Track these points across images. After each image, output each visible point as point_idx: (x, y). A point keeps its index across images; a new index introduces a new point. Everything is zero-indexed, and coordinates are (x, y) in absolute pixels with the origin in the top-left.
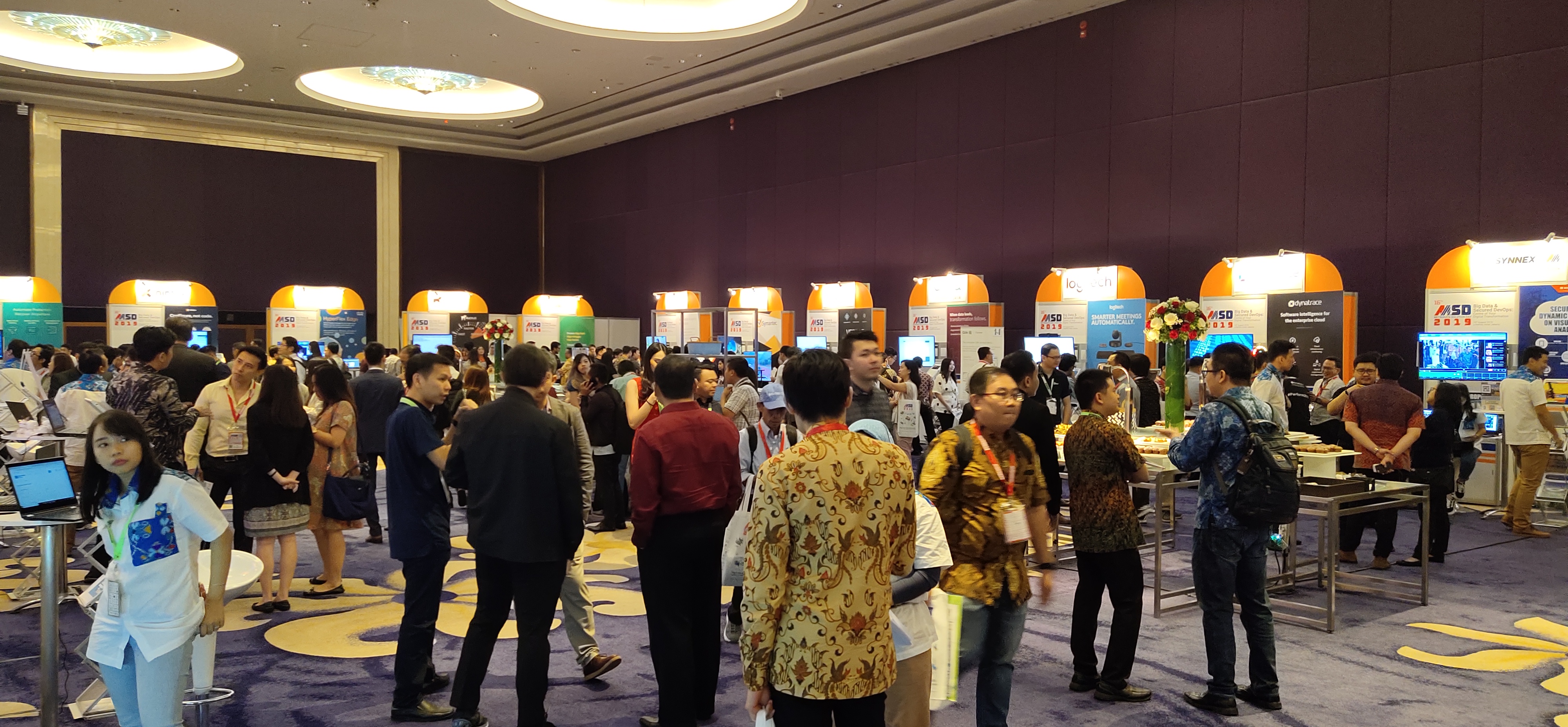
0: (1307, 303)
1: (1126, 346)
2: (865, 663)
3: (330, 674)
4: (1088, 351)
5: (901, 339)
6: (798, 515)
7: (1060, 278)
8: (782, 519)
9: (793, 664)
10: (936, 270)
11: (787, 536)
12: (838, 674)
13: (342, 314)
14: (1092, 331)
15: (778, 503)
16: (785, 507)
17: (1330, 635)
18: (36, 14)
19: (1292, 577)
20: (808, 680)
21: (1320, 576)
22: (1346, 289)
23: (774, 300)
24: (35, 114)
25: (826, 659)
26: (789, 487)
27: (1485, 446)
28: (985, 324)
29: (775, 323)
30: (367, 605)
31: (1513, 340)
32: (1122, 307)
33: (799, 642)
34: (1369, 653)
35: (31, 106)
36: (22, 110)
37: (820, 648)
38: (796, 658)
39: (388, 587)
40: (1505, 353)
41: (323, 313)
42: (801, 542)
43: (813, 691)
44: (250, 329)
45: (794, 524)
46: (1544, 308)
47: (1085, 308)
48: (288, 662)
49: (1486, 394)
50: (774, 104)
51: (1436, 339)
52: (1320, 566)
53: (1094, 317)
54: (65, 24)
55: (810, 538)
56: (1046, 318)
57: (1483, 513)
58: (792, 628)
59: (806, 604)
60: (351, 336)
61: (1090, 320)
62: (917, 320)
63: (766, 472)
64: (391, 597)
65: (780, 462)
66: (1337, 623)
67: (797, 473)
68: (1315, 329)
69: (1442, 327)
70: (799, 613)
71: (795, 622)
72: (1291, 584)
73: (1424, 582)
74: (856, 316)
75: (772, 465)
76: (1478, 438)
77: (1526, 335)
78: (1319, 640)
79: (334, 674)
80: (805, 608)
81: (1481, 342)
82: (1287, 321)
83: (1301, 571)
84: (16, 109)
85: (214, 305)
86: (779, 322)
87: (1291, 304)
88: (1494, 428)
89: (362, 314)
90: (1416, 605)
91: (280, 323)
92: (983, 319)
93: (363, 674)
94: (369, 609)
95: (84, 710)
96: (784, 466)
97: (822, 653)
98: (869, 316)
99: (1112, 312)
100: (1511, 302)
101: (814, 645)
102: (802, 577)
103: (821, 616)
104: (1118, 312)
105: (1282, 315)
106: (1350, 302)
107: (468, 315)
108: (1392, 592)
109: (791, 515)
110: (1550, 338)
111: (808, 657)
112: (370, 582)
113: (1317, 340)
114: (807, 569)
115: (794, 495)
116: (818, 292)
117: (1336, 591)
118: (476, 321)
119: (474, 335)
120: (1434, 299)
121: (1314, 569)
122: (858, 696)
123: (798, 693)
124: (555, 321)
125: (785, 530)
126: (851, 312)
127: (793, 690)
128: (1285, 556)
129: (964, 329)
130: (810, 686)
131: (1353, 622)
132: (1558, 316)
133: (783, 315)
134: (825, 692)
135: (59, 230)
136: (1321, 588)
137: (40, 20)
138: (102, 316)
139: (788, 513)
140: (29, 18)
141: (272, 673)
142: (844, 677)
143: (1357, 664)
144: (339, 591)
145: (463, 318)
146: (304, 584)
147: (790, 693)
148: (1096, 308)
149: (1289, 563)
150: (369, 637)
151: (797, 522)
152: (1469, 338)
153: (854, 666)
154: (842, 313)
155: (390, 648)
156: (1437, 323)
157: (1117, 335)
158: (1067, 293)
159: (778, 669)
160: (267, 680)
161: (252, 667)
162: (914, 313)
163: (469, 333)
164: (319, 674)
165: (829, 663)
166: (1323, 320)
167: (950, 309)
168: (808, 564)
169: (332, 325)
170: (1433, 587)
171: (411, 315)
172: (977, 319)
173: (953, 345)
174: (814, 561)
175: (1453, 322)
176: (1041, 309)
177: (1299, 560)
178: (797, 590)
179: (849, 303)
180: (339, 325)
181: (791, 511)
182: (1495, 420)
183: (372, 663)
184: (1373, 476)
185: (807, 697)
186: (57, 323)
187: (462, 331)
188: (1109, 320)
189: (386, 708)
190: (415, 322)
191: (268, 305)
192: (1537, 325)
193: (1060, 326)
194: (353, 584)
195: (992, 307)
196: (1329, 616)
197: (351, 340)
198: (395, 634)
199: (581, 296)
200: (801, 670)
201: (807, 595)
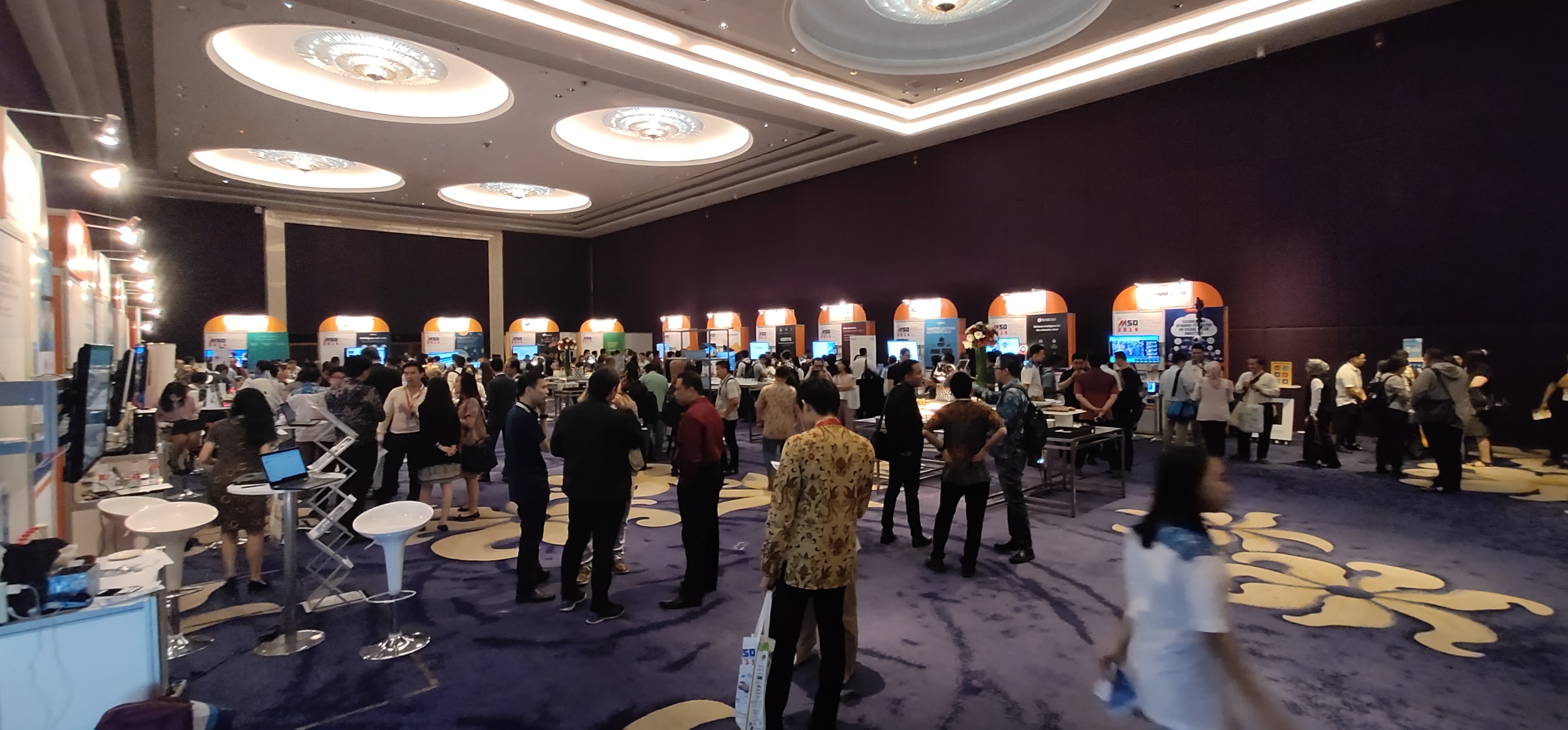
0: (1048, 320)
1: (948, 346)
2: (841, 567)
3: (475, 572)
4: (925, 350)
5: (814, 343)
6: (808, 473)
7: (908, 306)
8: (798, 474)
9: (798, 568)
10: (833, 300)
11: (799, 484)
12: (826, 574)
13: (468, 335)
14: (927, 337)
15: (796, 464)
16: (800, 467)
17: (1073, 519)
18: (266, 151)
19: (1050, 484)
20: (808, 578)
21: (1064, 482)
22: (1069, 311)
23: (735, 320)
24: (267, 212)
25: (819, 565)
26: (805, 455)
27: (1149, 401)
28: (864, 334)
29: (736, 335)
30: (494, 525)
31: (1162, 340)
32: (944, 323)
33: (803, 555)
34: (1096, 529)
35: (264, 208)
36: (258, 210)
37: (816, 558)
38: (801, 565)
39: (506, 512)
40: (1158, 347)
41: (457, 334)
42: (807, 490)
43: (810, 585)
44: (411, 344)
45: (804, 478)
46: (1178, 322)
47: (923, 323)
48: (447, 565)
49: (1149, 372)
50: (732, 202)
51: (1119, 340)
52: (1065, 477)
53: (928, 329)
54: (286, 157)
55: (813, 488)
56: (900, 330)
57: (1149, 439)
58: (798, 547)
59: (809, 531)
60: (474, 348)
61: (926, 331)
62: (824, 332)
63: (791, 444)
64: (509, 519)
65: (800, 439)
66: (1077, 512)
67: (811, 447)
68: (1052, 334)
69: (1122, 333)
70: (803, 538)
71: (801, 543)
72: (1048, 488)
73: (1123, 485)
74: (786, 330)
75: (795, 440)
76: (1144, 397)
77: (1170, 338)
78: (1068, 522)
79: (477, 572)
80: (809, 533)
81: (1145, 342)
82: (1037, 330)
83: (1055, 480)
84: (254, 210)
85: (388, 331)
86: (739, 334)
87: (1039, 320)
88: (1153, 390)
89: (480, 334)
90: (1118, 498)
91: (430, 341)
92: (863, 331)
93: (496, 571)
94: (497, 527)
95: (313, 607)
96: (803, 442)
97: (817, 561)
98: (794, 330)
99: (938, 326)
100: (1161, 318)
101: (813, 557)
102: (805, 513)
103: (818, 539)
104: (942, 326)
105: (1035, 327)
106: (1071, 318)
107: (547, 333)
108: (1104, 490)
109: (803, 473)
110: (1182, 338)
111: (808, 563)
112: (495, 509)
113: (1054, 341)
114: (808, 508)
115: (807, 461)
116: (763, 315)
117: (1077, 491)
118: (551, 337)
119: (551, 346)
120: (1118, 317)
121: (1061, 478)
122: (835, 587)
123: (801, 586)
124: (601, 337)
125: (798, 480)
126: (783, 327)
127: (798, 584)
128: (1045, 472)
129: (851, 337)
130: (809, 582)
131: (1086, 510)
132: (1187, 325)
133: (741, 330)
134: (817, 586)
135: (284, 283)
136: (1066, 490)
137: (270, 154)
138: (315, 338)
139: (802, 471)
140: (262, 153)
141: (437, 573)
142: (829, 576)
143: (1091, 536)
144: (476, 516)
145: (544, 335)
146: (454, 511)
147: (795, 586)
148: (929, 323)
149: (1047, 475)
150: (499, 546)
151: (806, 477)
152: (1137, 339)
153: (835, 569)
154: (778, 328)
155: (514, 553)
156: (1119, 330)
157: (942, 339)
158: (912, 315)
159: (788, 571)
160: (435, 578)
161: (424, 570)
162: (821, 328)
163: (548, 344)
164: (468, 572)
165: (821, 568)
166: (1057, 330)
167: (844, 325)
168: (810, 505)
169: (461, 342)
170: (1128, 486)
171: (511, 335)
172: (860, 331)
173: (846, 346)
174: (813, 503)
175: (1128, 330)
176: (897, 325)
177: (1054, 473)
178: (802, 522)
179: (782, 322)
180: (467, 342)
181: (804, 470)
182: (1154, 385)
183: (501, 563)
184: (1093, 424)
185: (807, 588)
186: (285, 344)
187: (544, 343)
188: (937, 331)
189: (513, 594)
190: (515, 338)
191: (422, 330)
192: (1174, 331)
193: (908, 335)
194: (485, 511)
195: (868, 324)
196: (1072, 507)
197: (475, 351)
198: (516, 542)
199: (616, 320)
200: (804, 572)
201: (810, 526)
